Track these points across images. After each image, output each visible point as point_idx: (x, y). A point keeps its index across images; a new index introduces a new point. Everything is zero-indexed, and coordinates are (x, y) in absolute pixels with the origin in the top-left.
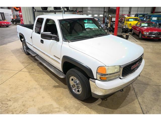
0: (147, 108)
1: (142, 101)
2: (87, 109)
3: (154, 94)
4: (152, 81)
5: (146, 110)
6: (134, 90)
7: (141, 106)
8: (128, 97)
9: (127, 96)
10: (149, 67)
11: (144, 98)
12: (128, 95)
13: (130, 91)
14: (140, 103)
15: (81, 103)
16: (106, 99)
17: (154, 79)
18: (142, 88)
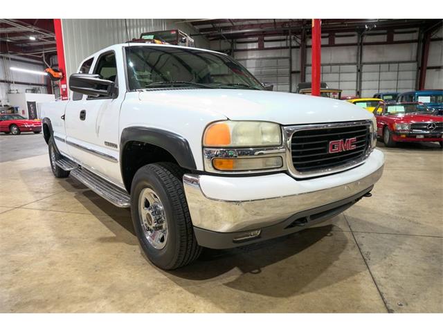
0: (403, 294)
1: (384, 276)
2: (183, 296)
3: (429, 257)
4: (422, 228)
5: (398, 298)
6: (360, 249)
7: (380, 287)
8: (335, 266)
9: (331, 263)
10: (413, 197)
11: (392, 267)
12: (337, 260)
13: (345, 251)
14: (377, 279)
15: (169, 281)
16: (257, 271)
17: (428, 222)
18: (386, 243)
